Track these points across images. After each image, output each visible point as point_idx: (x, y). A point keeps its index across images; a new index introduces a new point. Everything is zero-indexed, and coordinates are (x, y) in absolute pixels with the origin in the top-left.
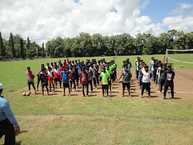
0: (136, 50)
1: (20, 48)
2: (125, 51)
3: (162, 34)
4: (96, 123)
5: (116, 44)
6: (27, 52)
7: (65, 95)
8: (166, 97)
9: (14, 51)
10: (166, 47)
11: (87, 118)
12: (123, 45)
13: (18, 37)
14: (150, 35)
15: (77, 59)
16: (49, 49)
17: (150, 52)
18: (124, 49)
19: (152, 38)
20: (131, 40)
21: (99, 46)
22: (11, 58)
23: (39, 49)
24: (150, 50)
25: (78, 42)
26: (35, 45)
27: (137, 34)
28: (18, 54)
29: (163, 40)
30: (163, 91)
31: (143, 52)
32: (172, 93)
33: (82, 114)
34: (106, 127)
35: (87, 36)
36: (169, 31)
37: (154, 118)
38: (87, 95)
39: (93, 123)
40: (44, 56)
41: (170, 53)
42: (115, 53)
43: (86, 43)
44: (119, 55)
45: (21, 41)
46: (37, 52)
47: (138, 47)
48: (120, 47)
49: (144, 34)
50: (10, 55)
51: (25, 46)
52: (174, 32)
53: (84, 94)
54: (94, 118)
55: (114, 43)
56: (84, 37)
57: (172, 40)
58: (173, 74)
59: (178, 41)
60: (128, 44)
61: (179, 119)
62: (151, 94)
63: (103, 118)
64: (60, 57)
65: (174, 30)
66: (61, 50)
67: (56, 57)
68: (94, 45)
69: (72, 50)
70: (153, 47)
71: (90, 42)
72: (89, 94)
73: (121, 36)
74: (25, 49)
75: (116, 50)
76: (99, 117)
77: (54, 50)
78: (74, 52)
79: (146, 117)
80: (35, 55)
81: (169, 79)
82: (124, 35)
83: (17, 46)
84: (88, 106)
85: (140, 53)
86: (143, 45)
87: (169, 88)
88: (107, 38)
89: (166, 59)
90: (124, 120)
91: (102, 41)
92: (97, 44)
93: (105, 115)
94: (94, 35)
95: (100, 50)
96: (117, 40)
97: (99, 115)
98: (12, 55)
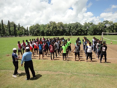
0: (84, 32)
1: (14, 30)
2: (77, 33)
3: (99, 23)
4: (59, 76)
6: (18, 32)
7: (40, 59)
8: (102, 61)
9: (10, 31)
10: (102, 31)
11: (53, 73)
12: (76, 29)
13: (13, 23)
14: (92, 23)
15: (48, 37)
16: (31, 31)
17: (92, 34)
18: (76, 31)
19: (94, 26)
20: (81, 26)
21: (61, 29)
22: (8, 35)
23: (25, 31)
25: (49, 27)
26: (23, 28)
27: (84, 23)
28: (13, 33)
29: (100, 27)
30: (100, 58)
31: (88, 33)
32: (106, 59)
33: (50, 71)
34: (65, 79)
35: (54, 23)
36: (104, 22)
37: (94, 74)
38: (54, 59)
39: (57, 77)
40: (28, 35)
41: (104, 34)
42: (71, 34)
43: (54, 28)
44: (73, 35)
45: (15, 26)
46: (24, 33)
47: (85, 31)
48: (74, 31)
49: (89, 23)
50: (7, 34)
51: (17, 29)
52: (107, 22)
53: (52, 59)
54: (57, 73)
55: (70, 28)
56: (52, 24)
57: (106, 27)
58: (106, 48)
59: (109, 28)
60: (78, 29)
61: (110, 75)
62: (93, 60)
63: (63, 73)
64: (38, 36)
65: (107, 21)
66: (38, 31)
67: (35, 36)
68: (58, 29)
69: (45, 31)
70: (94, 31)
71: (56, 27)
72: (55, 58)
73: (74, 24)
74: (16, 31)
75: (71, 32)
76: (60, 73)
77: (34, 31)
78: (46, 33)
79: (89, 74)
80: (23, 34)
81: (104, 51)
82: (76, 23)
83: (12, 29)
84: (54, 66)
85: (86, 34)
86: (88, 30)
87: (104, 56)
88: (66, 25)
89: (102, 39)
90: (76, 75)
91: (63, 27)
92: (60, 28)
93: (64, 72)
94: (58, 23)
95: (62, 32)
96: (72, 26)
97: (60, 71)
98: (9, 34)
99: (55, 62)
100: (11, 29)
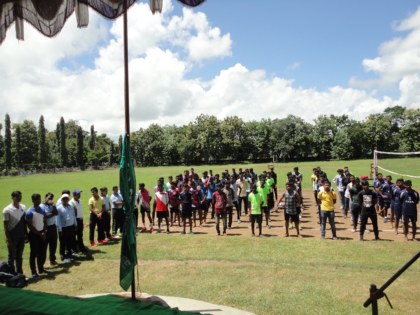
0: (318, 149)
1: (76, 147)
3: (372, 117)
4: (244, 271)
5: (272, 137)
6: (89, 155)
9: (64, 153)
11: (228, 264)
13: (72, 125)
14: (344, 118)
20: (306, 129)
21: (237, 142)
22: (59, 167)
23: (112, 150)
24: (349, 150)
25: (194, 135)
26: (104, 139)
28: (72, 158)
29: (374, 129)
31: (333, 154)
33: (219, 260)
34: (261, 275)
35: (213, 122)
36: (388, 110)
37: (337, 266)
38: (224, 232)
39: (240, 271)
42: (273, 157)
43: (212, 136)
44: (280, 160)
45: (80, 133)
46: (108, 156)
47: (321, 144)
48: (281, 145)
49: (332, 116)
50: (56, 161)
51: (86, 144)
53: (219, 232)
54: (239, 264)
56: (207, 123)
61: (379, 267)
63: (254, 264)
65: (399, 108)
67: (146, 165)
68: (226, 140)
69: (180, 150)
71: (219, 134)
73: (281, 121)
74: (85, 149)
77: (143, 151)
78: (186, 155)
79: (325, 265)
80: (105, 160)
81: (367, 205)
83: (71, 143)
85: (326, 157)
86: (331, 140)
88: (253, 126)
89: (374, 171)
90: (289, 267)
92: (232, 137)
93: (257, 261)
94: (227, 120)
95: (240, 150)
96: (275, 130)
97: (248, 261)
98: (60, 160)
99: (229, 241)
100: (66, 145)
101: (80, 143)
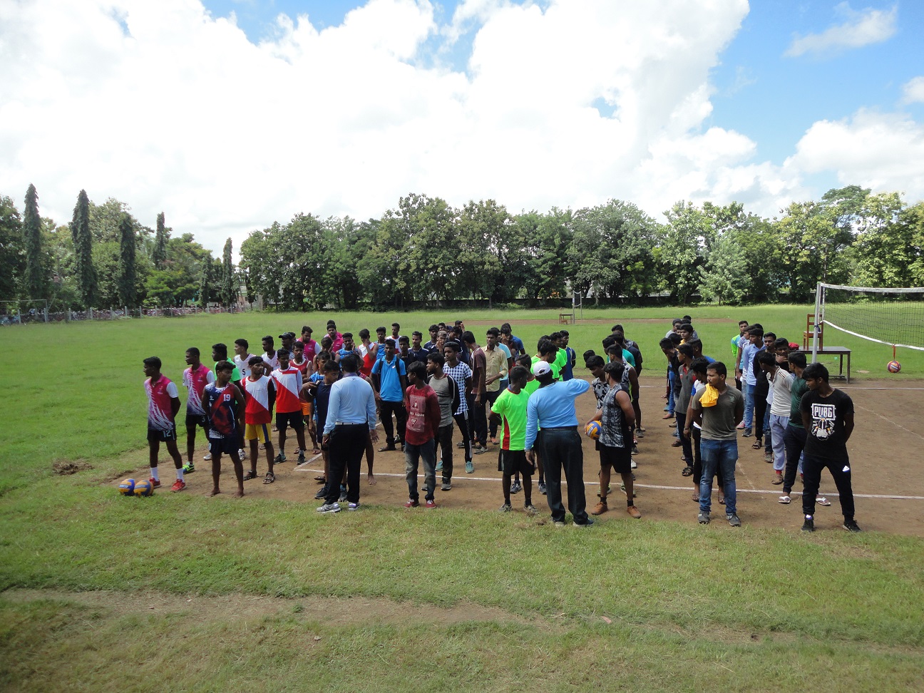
1: (119, 263)
3: (795, 209)
5: (572, 251)
6: (151, 282)
9: (90, 275)
12: (606, 257)
13: (113, 212)
14: (735, 210)
16: (254, 271)
17: (739, 294)
21: (492, 259)
22: (76, 308)
25: (395, 242)
28: (110, 288)
31: (703, 290)
35: (438, 212)
36: (831, 195)
42: (572, 296)
43: (434, 245)
44: (589, 303)
45: (127, 228)
47: (678, 268)
48: (592, 266)
51: (143, 255)
52: (853, 199)
55: (563, 246)
56: (423, 215)
57: (844, 237)
59: (878, 242)
68: (468, 256)
69: (363, 274)
73: (594, 213)
74: (141, 269)
75: (573, 279)
77: (278, 274)
78: (375, 284)
81: (820, 432)
83: (105, 252)
85: (689, 297)
88: (530, 223)
89: (814, 332)
92: (482, 249)
94: (470, 210)
95: (497, 277)
96: (579, 235)
98: (79, 293)
100: (95, 259)
101: (128, 254)
